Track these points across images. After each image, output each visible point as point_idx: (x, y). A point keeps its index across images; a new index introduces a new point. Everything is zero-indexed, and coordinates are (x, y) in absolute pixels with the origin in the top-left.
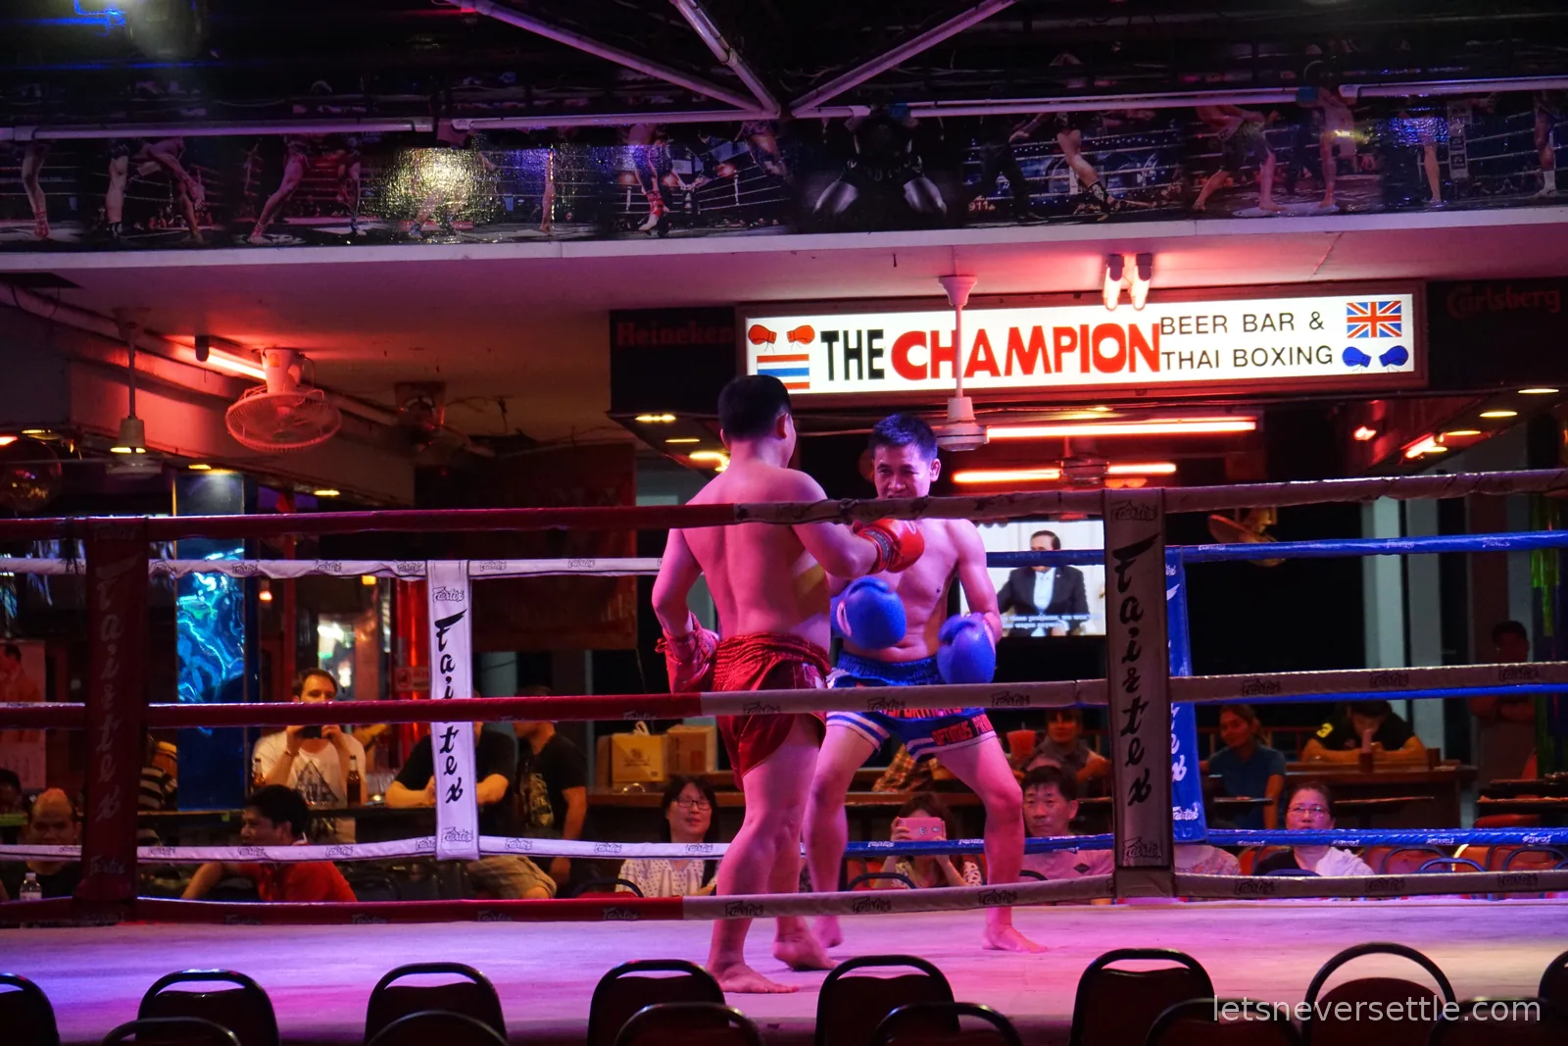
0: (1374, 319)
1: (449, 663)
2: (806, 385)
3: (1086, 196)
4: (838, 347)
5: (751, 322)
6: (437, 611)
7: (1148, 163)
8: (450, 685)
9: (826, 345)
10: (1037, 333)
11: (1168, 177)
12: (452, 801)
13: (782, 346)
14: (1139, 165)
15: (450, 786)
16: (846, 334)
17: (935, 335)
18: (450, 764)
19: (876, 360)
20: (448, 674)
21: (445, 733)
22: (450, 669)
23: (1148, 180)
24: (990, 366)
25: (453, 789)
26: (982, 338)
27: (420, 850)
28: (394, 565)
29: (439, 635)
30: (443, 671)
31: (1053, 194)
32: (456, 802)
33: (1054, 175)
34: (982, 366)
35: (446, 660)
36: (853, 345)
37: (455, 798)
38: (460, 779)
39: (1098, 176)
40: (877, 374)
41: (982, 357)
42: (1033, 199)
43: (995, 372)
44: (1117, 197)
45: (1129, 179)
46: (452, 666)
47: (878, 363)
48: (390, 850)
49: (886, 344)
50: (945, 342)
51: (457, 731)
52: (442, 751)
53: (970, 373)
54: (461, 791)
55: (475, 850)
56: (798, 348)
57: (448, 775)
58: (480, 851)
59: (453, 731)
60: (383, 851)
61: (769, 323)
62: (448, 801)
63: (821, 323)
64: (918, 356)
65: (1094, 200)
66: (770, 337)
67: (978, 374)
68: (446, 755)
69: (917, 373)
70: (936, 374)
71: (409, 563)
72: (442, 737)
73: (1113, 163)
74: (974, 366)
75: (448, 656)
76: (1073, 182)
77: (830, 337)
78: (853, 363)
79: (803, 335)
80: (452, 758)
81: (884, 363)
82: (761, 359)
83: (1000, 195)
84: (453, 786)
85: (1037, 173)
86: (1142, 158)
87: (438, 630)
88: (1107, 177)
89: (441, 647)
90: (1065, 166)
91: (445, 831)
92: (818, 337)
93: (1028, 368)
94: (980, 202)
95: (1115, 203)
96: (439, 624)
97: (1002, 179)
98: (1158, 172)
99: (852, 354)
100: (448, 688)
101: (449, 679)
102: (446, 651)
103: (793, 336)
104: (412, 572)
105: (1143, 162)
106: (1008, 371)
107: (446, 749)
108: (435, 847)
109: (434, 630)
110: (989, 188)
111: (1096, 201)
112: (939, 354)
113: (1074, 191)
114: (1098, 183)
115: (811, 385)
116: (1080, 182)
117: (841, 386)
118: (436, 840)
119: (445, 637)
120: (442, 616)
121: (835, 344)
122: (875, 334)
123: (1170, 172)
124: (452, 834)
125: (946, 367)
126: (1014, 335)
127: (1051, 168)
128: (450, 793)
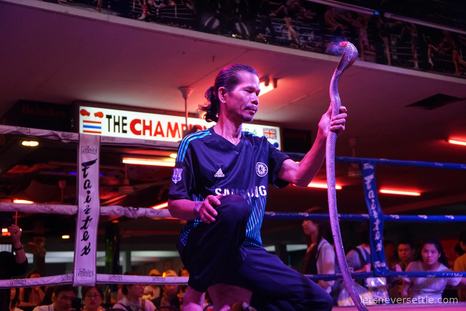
0: (270, 133)
1: (89, 184)
2: (100, 133)
3: (293, 41)
4: (112, 120)
5: (81, 108)
6: (83, 158)
7: (312, 34)
8: (89, 195)
9: (107, 119)
10: (176, 125)
11: (317, 40)
12: (84, 255)
13: (92, 118)
14: (309, 34)
15: (84, 247)
16: (114, 117)
17: (144, 121)
18: (85, 236)
19: (124, 127)
20: (88, 189)
21: (85, 219)
22: (89, 187)
23: (312, 39)
24: (161, 133)
25: (85, 248)
26: (159, 124)
27: (64, 281)
28: (60, 134)
29: (84, 170)
30: (85, 188)
31: (283, 38)
32: (86, 256)
33: (284, 31)
34: (159, 133)
35: (87, 183)
36: (117, 121)
37: (86, 253)
38: (90, 244)
39: (297, 35)
40: (125, 132)
41: (159, 130)
42: (278, 39)
43: (163, 136)
44: (303, 43)
45: (306, 38)
46: (90, 186)
47: (125, 128)
48: (48, 281)
49: (128, 122)
50: (147, 124)
51: (91, 219)
52: (81, 228)
53: (155, 135)
54: (90, 250)
55: (94, 281)
56: (98, 119)
57: (83, 241)
58: (96, 281)
59: (90, 218)
60: (43, 281)
61: (88, 109)
62: (82, 255)
63: (106, 112)
64: (139, 127)
65: (295, 43)
66: (88, 114)
67: (158, 135)
68: (84, 230)
69: (138, 133)
70: (144, 134)
71: (66, 133)
72: (83, 221)
73: (301, 31)
74: (156, 133)
75: (89, 181)
76: (289, 35)
77: (109, 117)
78: (117, 127)
79: (100, 115)
80: (87, 232)
81: (127, 128)
82: (84, 121)
83: (267, 35)
84: (86, 247)
85: (278, 29)
86: (310, 32)
87: (84, 167)
88: (300, 36)
89: (85, 176)
90: (287, 29)
91: (78, 271)
92: (105, 116)
93: (174, 136)
94: (260, 36)
95: (302, 45)
96: (83, 164)
97: (267, 29)
98: (315, 37)
99: (117, 124)
100: (88, 197)
101: (89, 192)
102: (87, 178)
103: (96, 115)
104: (67, 138)
105: (310, 33)
106: (167, 136)
107: (85, 227)
108: (73, 279)
109: (81, 168)
110: (264, 32)
111: (297, 44)
112: (145, 128)
113: (290, 38)
114: (297, 37)
115: (102, 133)
116: (292, 36)
117: (112, 134)
118: (73, 276)
119: (87, 171)
120: (86, 160)
121: (111, 119)
122: (124, 118)
123: (318, 38)
124: (83, 272)
125: (147, 132)
126: (169, 124)
127: (282, 29)
128: (84, 251)
